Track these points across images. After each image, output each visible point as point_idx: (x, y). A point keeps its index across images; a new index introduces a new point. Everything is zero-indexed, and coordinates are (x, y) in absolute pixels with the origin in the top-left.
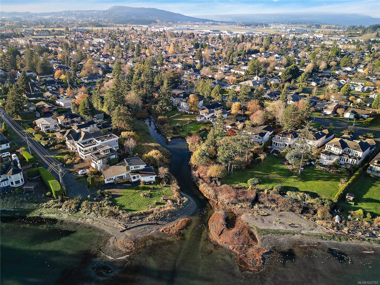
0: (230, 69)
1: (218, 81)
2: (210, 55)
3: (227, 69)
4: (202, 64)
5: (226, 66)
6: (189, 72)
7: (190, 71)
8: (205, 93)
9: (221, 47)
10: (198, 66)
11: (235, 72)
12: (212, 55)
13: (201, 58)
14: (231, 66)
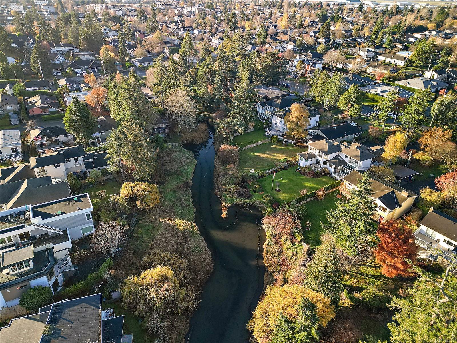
0: (376, 55)
1: (354, 75)
2: (343, 32)
3: (371, 55)
4: (328, 45)
5: (370, 49)
6: (304, 57)
7: (306, 56)
8: (327, 99)
9: (362, 21)
10: (320, 49)
11: (386, 62)
12: (346, 31)
13: (327, 35)
14: (378, 50)
